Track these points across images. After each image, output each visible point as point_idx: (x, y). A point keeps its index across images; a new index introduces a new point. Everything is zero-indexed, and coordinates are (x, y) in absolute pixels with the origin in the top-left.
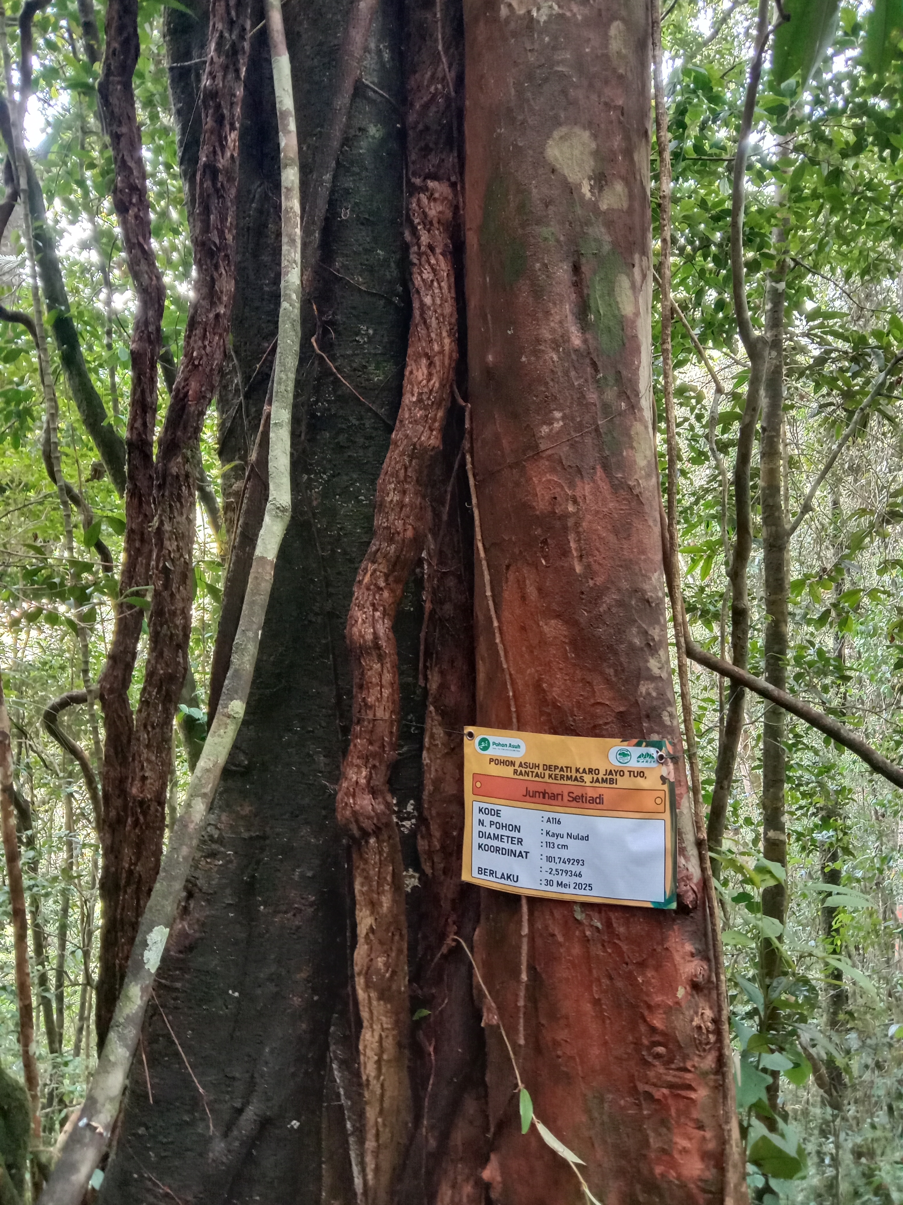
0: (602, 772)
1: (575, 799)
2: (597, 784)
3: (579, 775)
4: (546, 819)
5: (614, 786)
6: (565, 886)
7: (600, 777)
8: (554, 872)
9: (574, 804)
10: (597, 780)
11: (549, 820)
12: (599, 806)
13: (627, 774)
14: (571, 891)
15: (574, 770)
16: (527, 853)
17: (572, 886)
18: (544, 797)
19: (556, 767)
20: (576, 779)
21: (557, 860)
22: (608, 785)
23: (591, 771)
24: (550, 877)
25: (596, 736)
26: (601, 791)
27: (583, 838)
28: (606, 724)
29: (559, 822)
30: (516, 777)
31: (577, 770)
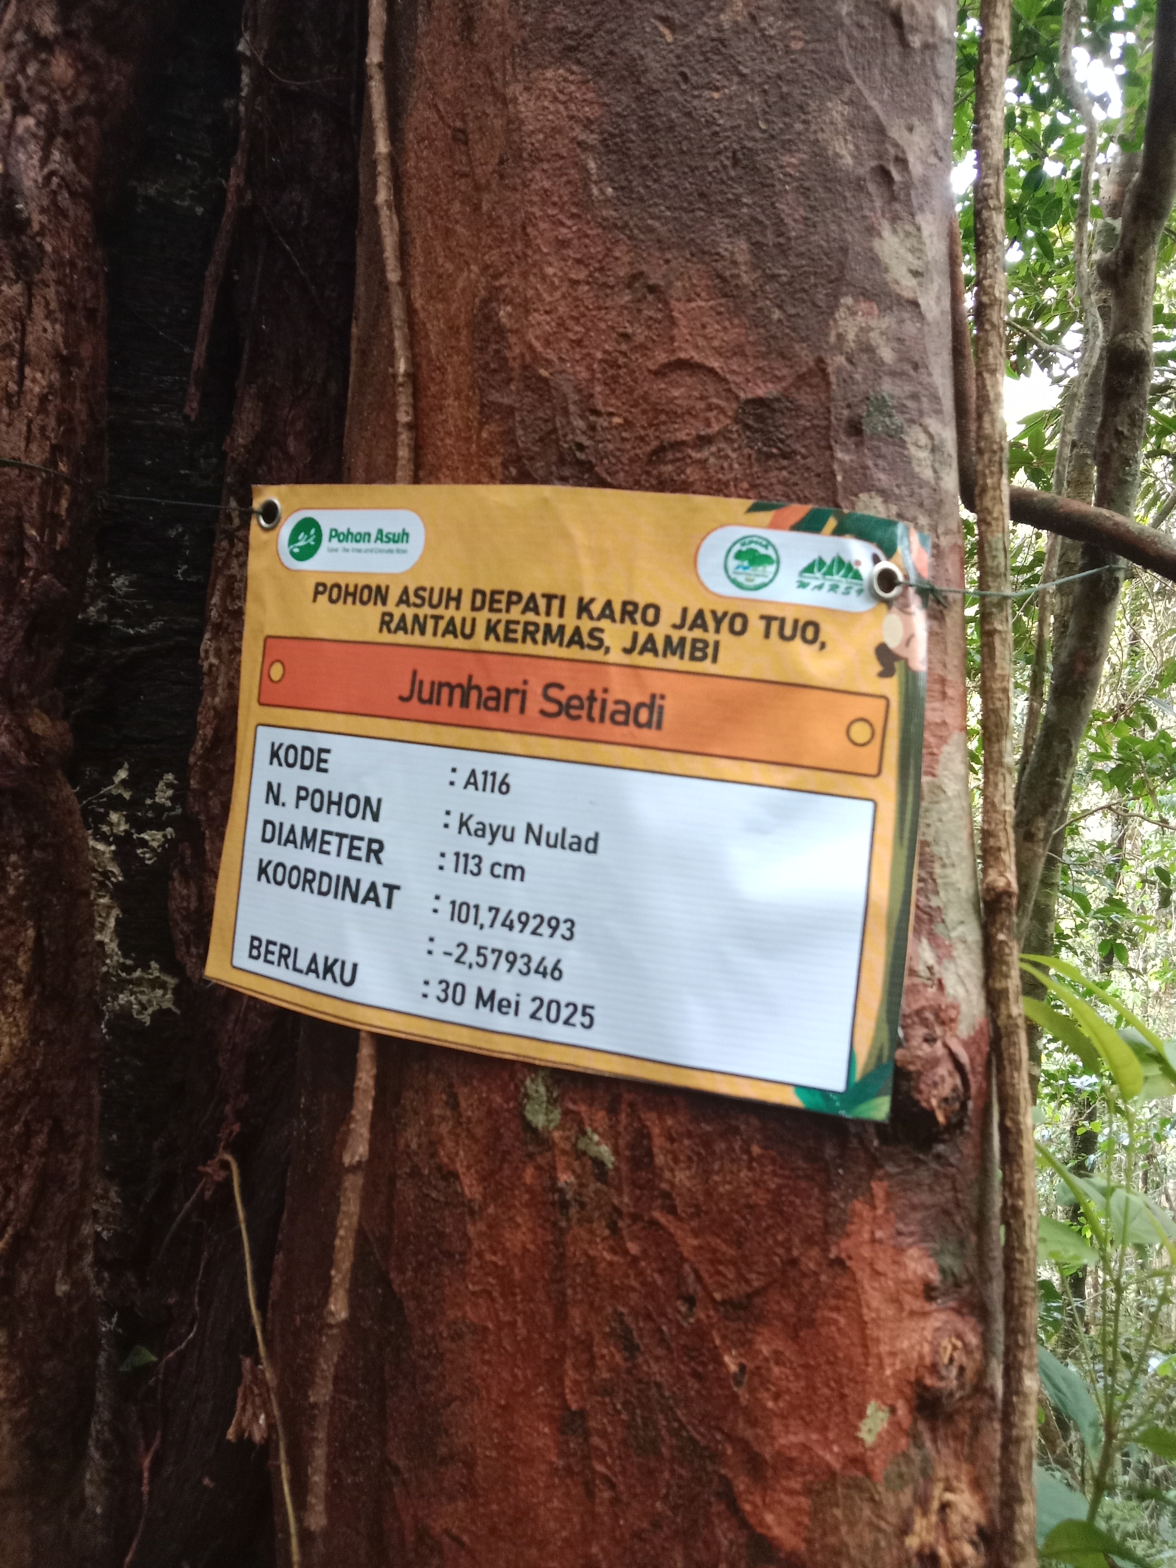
0: (670, 615)
1: (565, 709)
2: (647, 659)
3: (586, 625)
4: (461, 778)
5: (706, 666)
6: (503, 1006)
7: (660, 632)
8: (471, 956)
9: (561, 724)
10: (650, 646)
11: (472, 780)
12: (648, 735)
13: (756, 626)
14: (521, 1024)
15: (571, 607)
16: (392, 888)
17: (527, 1007)
18: (465, 703)
19: (514, 597)
20: (576, 639)
21: (485, 917)
22: (687, 665)
23: (629, 611)
24: (454, 974)
25: (661, 486)
26: (657, 684)
27: (577, 845)
28: (703, 441)
29: (504, 787)
30: (386, 637)
31: (583, 608)
